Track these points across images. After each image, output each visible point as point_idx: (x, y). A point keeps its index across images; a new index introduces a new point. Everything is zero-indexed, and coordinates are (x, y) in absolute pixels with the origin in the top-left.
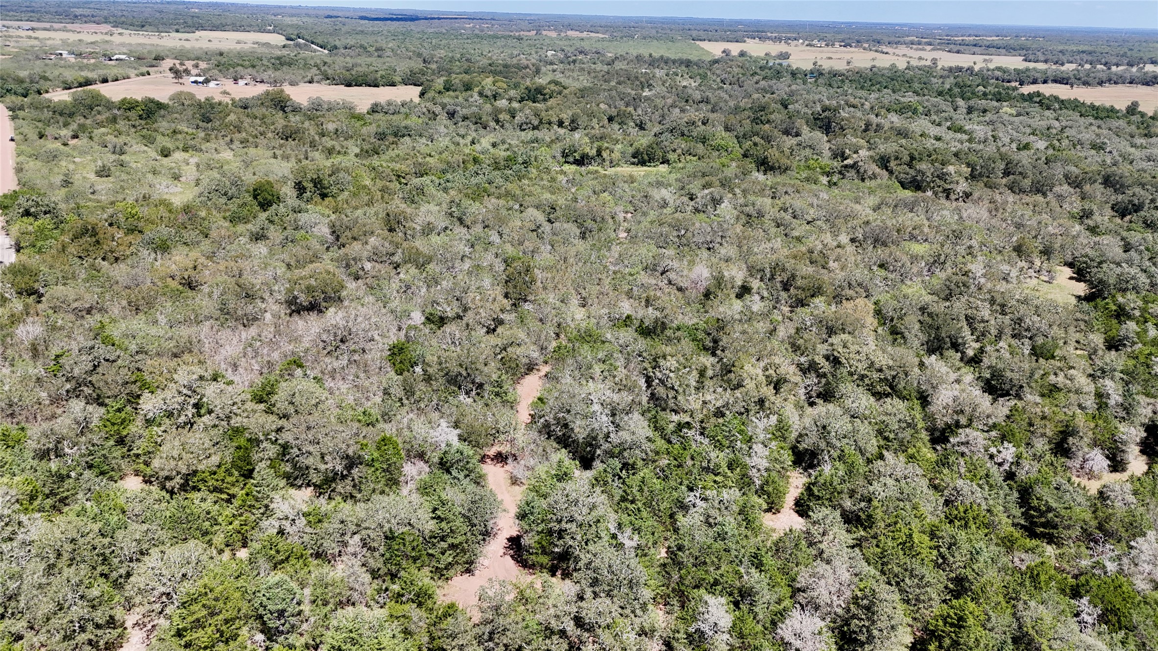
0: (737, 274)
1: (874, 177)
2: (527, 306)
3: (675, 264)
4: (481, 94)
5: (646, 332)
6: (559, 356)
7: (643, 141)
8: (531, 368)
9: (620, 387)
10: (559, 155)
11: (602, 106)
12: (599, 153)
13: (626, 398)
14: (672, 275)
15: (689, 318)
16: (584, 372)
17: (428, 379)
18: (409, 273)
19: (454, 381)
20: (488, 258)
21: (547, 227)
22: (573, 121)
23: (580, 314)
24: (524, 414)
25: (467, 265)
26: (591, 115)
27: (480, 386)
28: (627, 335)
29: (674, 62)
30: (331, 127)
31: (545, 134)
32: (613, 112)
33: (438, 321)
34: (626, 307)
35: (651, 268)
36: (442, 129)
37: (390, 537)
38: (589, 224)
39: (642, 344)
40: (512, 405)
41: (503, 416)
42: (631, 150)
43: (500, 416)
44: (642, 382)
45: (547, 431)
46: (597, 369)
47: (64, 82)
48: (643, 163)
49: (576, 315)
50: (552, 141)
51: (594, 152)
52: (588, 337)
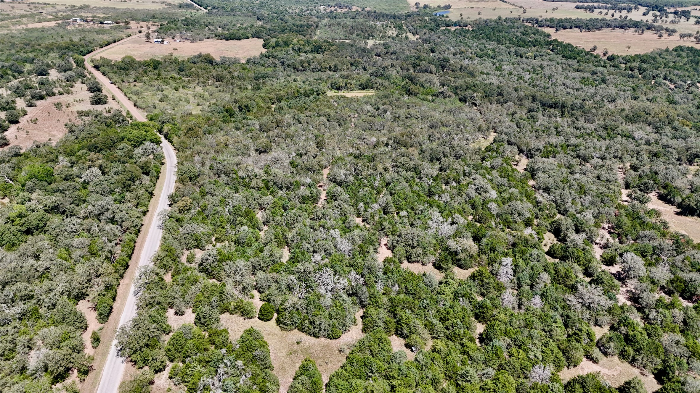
0: (385, 139)
1: (449, 97)
2: (324, 150)
3: (366, 137)
4: (293, 49)
5: (356, 157)
6: (333, 164)
7: (365, 77)
8: (326, 167)
9: (348, 170)
10: (330, 86)
11: (348, 58)
12: (346, 85)
13: (349, 172)
14: (365, 140)
15: (368, 153)
16: (339, 167)
17: (302, 169)
18: (288, 141)
19: (308, 169)
20: (310, 136)
21: (327, 123)
22: (335, 67)
23: (338, 152)
24: (325, 176)
25: (304, 138)
26: (343, 63)
27: (314, 171)
28: (351, 158)
29: (387, 16)
30: (236, 74)
31: (324, 75)
32: (352, 60)
33: (301, 155)
34: (351, 150)
35: (359, 138)
36: (281, 74)
37: (302, 196)
38: (341, 122)
39: (355, 160)
40: (322, 175)
41: (321, 177)
42: (359, 83)
43: (319, 177)
44: (353, 169)
45: (331, 180)
46: (343, 167)
47: (100, 45)
48: (364, 89)
49: (338, 153)
50: (327, 79)
51: (344, 85)
52: (340, 159)
